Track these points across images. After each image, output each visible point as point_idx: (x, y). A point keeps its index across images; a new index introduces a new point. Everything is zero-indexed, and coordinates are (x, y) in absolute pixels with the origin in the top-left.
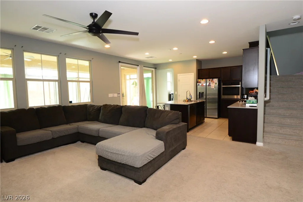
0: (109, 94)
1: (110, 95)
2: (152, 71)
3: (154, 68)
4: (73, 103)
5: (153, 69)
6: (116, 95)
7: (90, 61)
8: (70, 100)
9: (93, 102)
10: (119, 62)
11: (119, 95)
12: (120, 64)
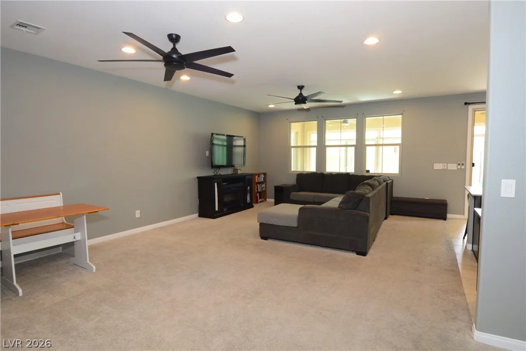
0: (435, 165)
1: (438, 166)
4: (370, 172)
6: (453, 167)
7: (403, 114)
8: (367, 169)
10: (467, 104)
12: (471, 107)
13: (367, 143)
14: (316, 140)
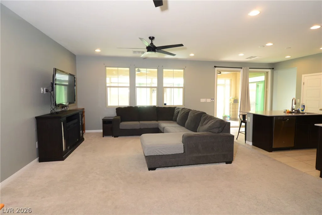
0: (201, 99)
1: (203, 100)
2: (267, 72)
3: (270, 69)
4: (167, 105)
5: (269, 71)
6: (209, 100)
7: (184, 69)
8: (165, 103)
9: (184, 106)
10: (215, 67)
11: (213, 101)
12: (216, 69)
13: (164, 86)
14: (129, 82)
